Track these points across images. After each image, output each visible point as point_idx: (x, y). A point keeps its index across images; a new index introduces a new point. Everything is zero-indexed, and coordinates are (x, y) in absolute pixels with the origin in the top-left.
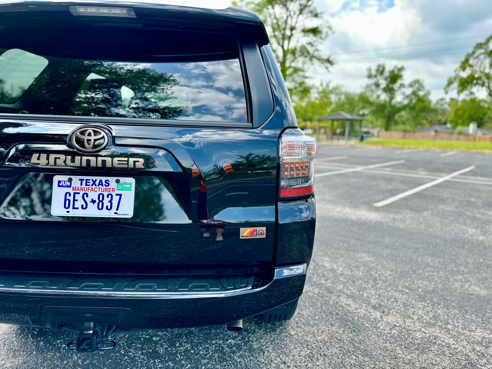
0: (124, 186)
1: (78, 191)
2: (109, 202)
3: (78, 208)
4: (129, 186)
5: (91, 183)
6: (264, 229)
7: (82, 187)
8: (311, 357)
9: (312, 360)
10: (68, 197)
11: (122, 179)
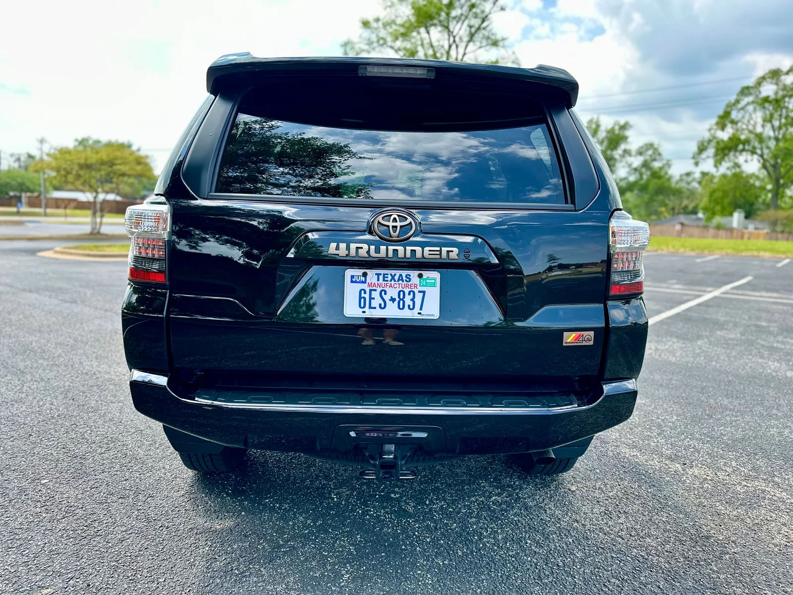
0: (428, 281)
1: (374, 288)
2: (411, 300)
3: (375, 308)
4: (433, 281)
5: (390, 278)
6: (592, 333)
7: (379, 282)
8: (607, 513)
9: (611, 518)
10: (363, 295)
11: (426, 274)
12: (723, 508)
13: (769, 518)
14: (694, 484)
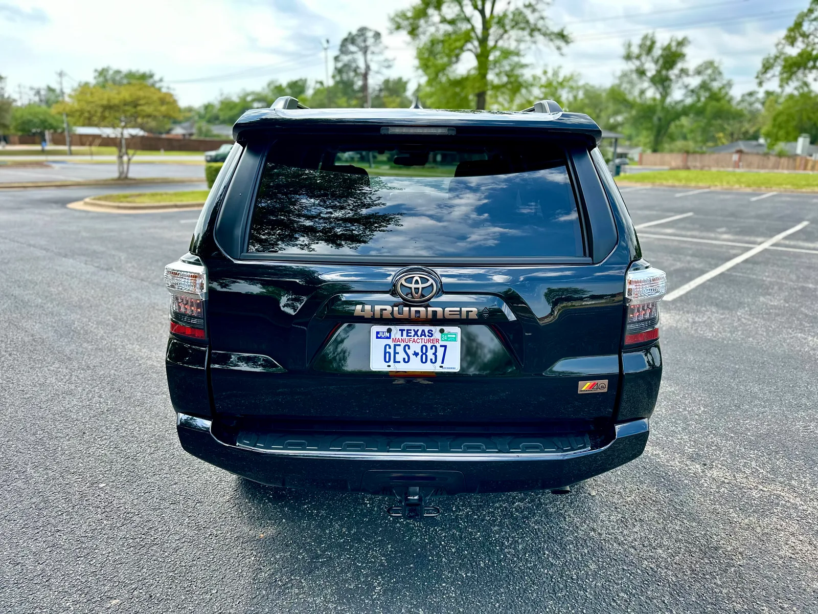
0: (449, 336)
1: (398, 343)
2: (433, 354)
3: (399, 362)
4: (454, 336)
5: (413, 333)
6: (606, 382)
7: (403, 338)
10: (388, 350)
11: (447, 329)
12: (736, 516)
13: (779, 527)
14: (711, 488)
